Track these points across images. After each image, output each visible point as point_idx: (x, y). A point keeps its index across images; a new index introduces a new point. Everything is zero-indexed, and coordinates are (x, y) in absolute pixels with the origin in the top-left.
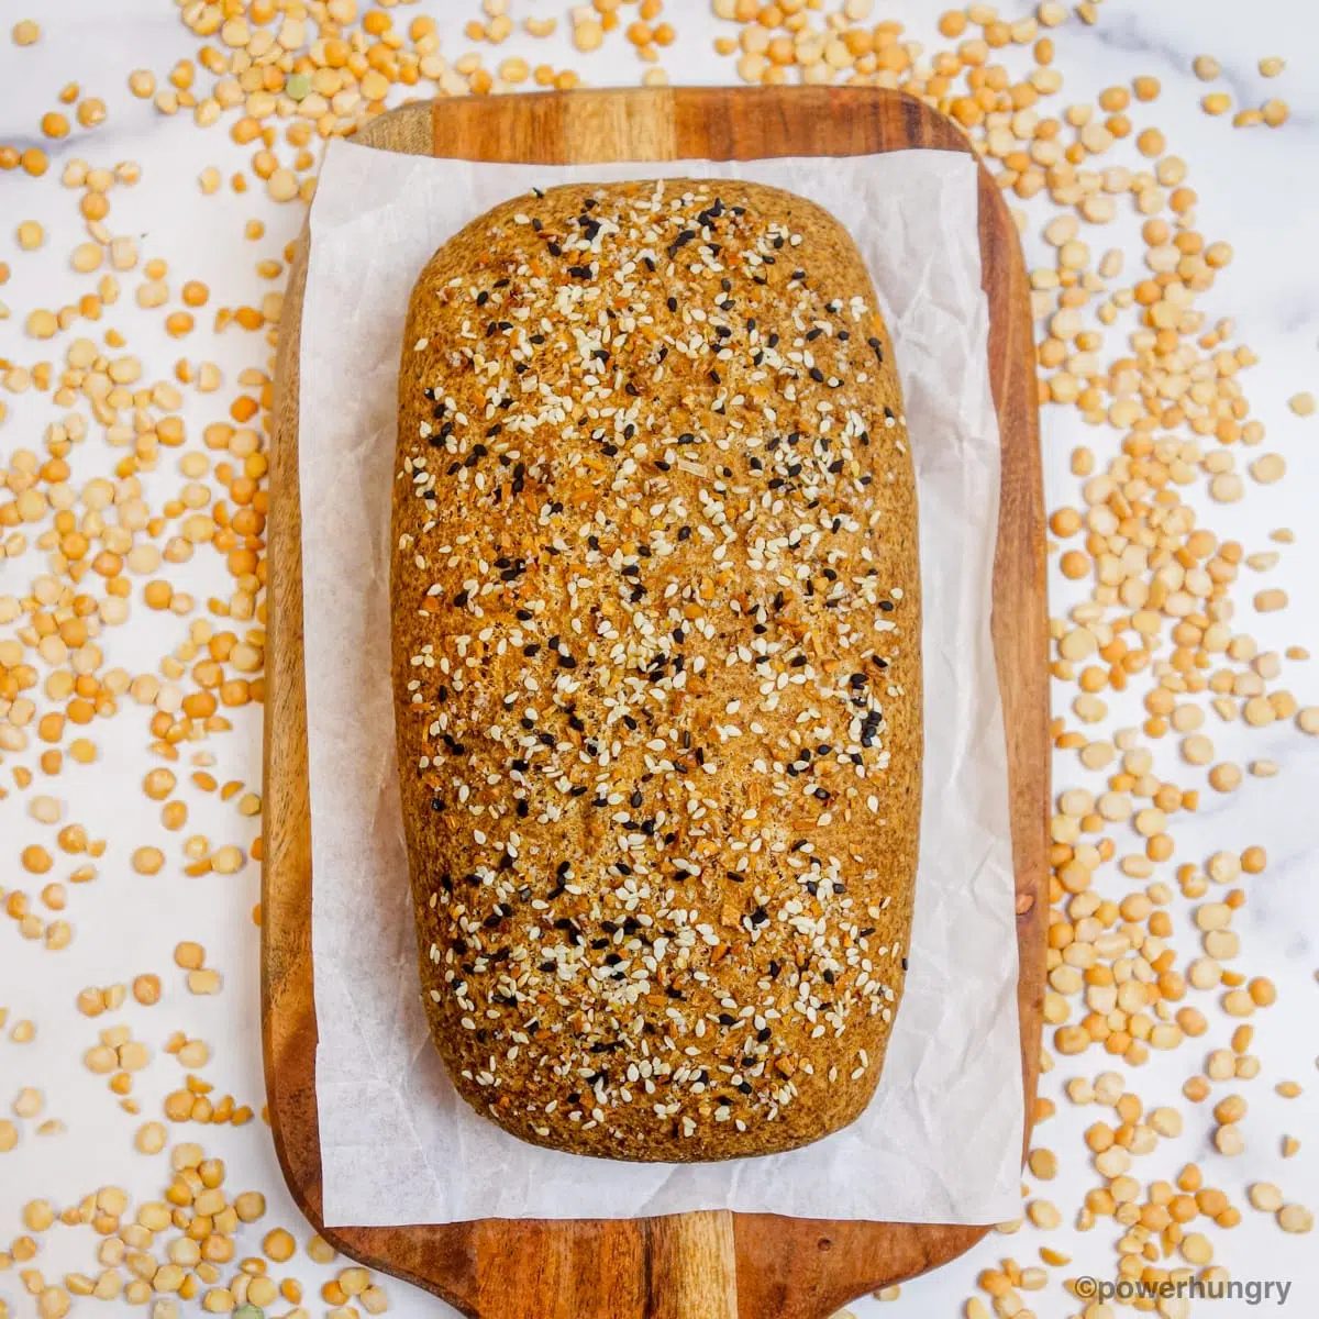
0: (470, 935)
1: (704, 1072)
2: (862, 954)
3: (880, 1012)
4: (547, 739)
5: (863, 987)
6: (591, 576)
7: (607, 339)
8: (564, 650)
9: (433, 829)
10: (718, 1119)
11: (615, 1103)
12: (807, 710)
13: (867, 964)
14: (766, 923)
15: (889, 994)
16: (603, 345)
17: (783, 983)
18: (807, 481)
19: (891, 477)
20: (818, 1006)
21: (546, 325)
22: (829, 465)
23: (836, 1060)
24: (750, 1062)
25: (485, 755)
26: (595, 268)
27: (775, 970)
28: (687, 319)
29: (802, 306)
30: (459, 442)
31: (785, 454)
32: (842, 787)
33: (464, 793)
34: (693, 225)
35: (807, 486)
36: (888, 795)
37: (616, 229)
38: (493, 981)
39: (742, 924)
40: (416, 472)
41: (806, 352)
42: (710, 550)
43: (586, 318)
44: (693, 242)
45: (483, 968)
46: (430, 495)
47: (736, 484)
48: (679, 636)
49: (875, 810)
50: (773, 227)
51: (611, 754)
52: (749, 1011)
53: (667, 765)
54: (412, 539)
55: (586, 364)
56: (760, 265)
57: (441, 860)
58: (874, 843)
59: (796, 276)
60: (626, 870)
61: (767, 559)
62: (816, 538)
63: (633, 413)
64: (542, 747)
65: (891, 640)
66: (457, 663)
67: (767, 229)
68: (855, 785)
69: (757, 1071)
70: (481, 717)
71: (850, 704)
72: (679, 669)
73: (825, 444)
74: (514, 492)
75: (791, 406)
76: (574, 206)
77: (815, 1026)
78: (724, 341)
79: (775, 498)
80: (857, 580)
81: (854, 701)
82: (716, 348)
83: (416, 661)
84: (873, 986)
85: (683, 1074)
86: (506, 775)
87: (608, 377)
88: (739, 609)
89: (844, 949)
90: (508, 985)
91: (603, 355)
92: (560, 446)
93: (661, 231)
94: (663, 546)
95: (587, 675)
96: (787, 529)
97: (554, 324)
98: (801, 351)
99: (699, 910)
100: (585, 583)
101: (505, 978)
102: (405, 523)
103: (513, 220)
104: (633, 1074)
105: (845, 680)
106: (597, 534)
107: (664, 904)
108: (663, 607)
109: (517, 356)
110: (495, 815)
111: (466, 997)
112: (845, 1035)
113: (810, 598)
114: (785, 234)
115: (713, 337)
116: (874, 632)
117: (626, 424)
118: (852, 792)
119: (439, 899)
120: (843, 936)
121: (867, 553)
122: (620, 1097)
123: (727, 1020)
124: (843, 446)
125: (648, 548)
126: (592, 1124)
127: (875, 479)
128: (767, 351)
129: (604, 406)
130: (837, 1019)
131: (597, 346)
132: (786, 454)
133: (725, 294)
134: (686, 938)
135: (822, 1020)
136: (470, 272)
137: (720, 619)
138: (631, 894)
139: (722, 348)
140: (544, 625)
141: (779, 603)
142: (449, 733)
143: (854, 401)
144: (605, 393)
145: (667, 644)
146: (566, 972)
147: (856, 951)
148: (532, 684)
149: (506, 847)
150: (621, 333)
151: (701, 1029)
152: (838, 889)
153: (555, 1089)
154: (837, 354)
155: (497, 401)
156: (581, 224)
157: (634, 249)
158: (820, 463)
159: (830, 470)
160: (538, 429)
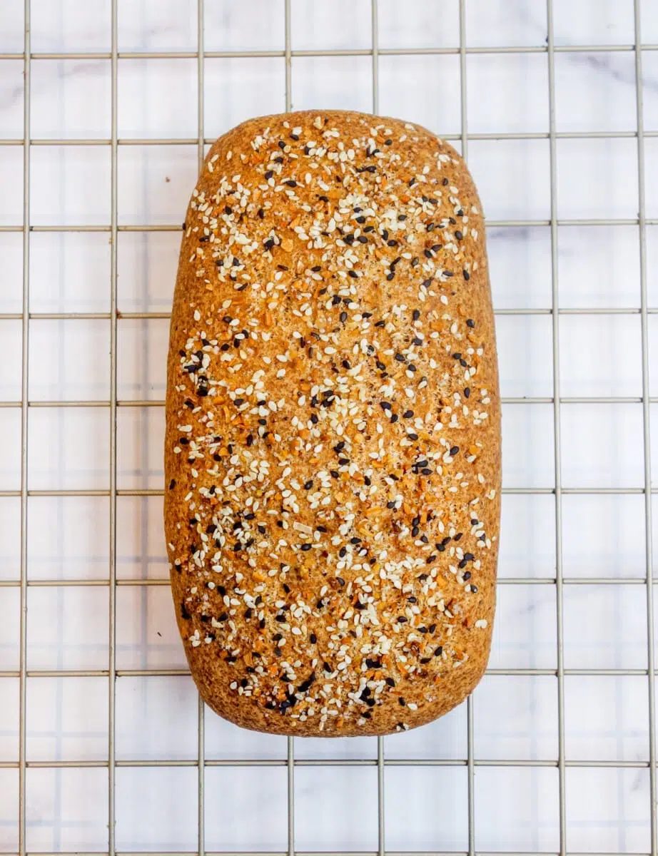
0: (451, 241)
1: (307, 154)
2: (208, 225)
3: (199, 195)
4: (399, 357)
5: (209, 206)
6: (372, 460)
7: (357, 616)
8: (388, 413)
9: (475, 309)
10: (300, 128)
11: (364, 139)
12: (235, 372)
13: (206, 220)
14: (265, 241)
15: (194, 205)
16: (359, 613)
17: (256, 206)
18: (230, 519)
19: (179, 526)
20: (236, 193)
21: (397, 628)
22: (216, 530)
23: (227, 164)
24: (279, 160)
25: (441, 351)
26: (364, 667)
27: (260, 213)
28: (304, 628)
29: (230, 638)
30: (455, 554)
31: (243, 537)
32: (216, 325)
33: (454, 328)
34: (299, 696)
35: (230, 515)
36: (188, 323)
37: (351, 695)
38: (437, 213)
39: (280, 240)
40: (483, 538)
41: (228, 605)
42: (293, 475)
43: (370, 633)
44: (299, 684)
45: (444, 220)
46: (474, 522)
47: (275, 517)
48: (314, 419)
49: (196, 312)
50: (248, 694)
51: (359, 346)
52: (279, 189)
53: (325, 338)
54: (487, 495)
55: (371, 600)
56: (256, 666)
57: (470, 290)
58: (198, 292)
59: (234, 659)
60: (352, 274)
61: (257, 468)
62: (226, 481)
63: (341, 565)
64: (404, 352)
65: (182, 420)
66: (458, 411)
67: (252, 693)
68: (208, 326)
69: (274, 155)
70: (442, 375)
71: (208, 377)
72: (314, 398)
73: (217, 544)
74: (419, 517)
75: (239, 570)
76: (378, 714)
77: (239, 181)
78: (280, 613)
79: (251, 507)
80: (201, 456)
81: (206, 379)
82: (286, 608)
83: (484, 415)
84: (202, 208)
85: (321, 152)
86: (428, 337)
87: (356, 592)
88: (276, 435)
89: (220, 227)
90: (428, 209)
91: (359, 607)
92: (389, 547)
93: (321, 692)
94: (324, 476)
95: (374, 397)
96: (244, 488)
97: (392, 629)
98: (231, 607)
99: (307, 248)
100: (374, 455)
101: (431, 213)
102: (491, 506)
103: (419, 707)
104: (351, 154)
105: (212, 392)
106: (365, 487)
107: (329, 253)
108: (323, 438)
109: (416, 609)
110: (434, 312)
111: (455, 205)
112: (221, 177)
113: (231, 443)
114: (241, 690)
115: (287, 615)
116: (193, 424)
117: (345, 557)
118: (209, 322)
119: (472, 267)
120: (219, 235)
121: (195, 473)
122: (361, 142)
123: (291, 184)
124: (207, 543)
125: (333, 476)
126: (378, 128)
127: (188, 524)
128: (253, 606)
129: (359, 571)
130: (225, 186)
131: (364, 612)
132: (243, 535)
133: (279, 645)
134: (316, 231)
135: (235, 185)
136: (447, 672)
137: (288, 429)
138: (350, 257)
139: (282, 608)
140: (401, 430)
141: (250, 440)
142: (463, 368)
143: (200, 574)
144: (359, 581)
145: (323, 413)
146: (392, 214)
147: (211, 227)
148: (410, 392)
149: (428, 292)
150: (347, 620)
151: (308, 178)
152: (219, 263)
153: (401, 148)
154: (209, 606)
155: (429, 579)
156: (373, 699)
157: (339, 679)
158: (222, 531)
159: (216, 527)
160: (403, 558)
